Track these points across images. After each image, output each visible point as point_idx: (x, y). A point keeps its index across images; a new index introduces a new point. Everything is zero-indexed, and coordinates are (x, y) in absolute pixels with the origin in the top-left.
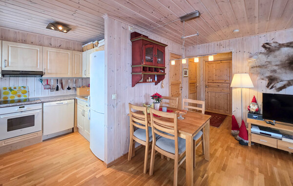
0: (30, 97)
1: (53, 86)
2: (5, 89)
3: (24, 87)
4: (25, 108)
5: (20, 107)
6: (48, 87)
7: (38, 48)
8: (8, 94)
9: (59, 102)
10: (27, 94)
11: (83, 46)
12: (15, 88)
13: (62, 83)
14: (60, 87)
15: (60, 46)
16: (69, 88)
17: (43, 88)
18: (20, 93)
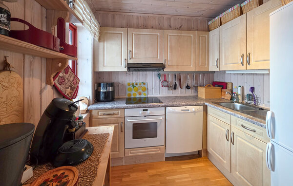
0: (149, 96)
1: (171, 83)
2: (129, 85)
3: (144, 84)
4: (148, 112)
5: (144, 110)
6: (166, 84)
7: (158, 33)
8: (131, 90)
9: (183, 108)
10: (146, 92)
11: (210, 23)
12: (137, 84)
13: (180, 79)
14: (178, 84)
15: (181, 27)
16: (188, 87)
17: (161, 86)
18: (141, 91)
